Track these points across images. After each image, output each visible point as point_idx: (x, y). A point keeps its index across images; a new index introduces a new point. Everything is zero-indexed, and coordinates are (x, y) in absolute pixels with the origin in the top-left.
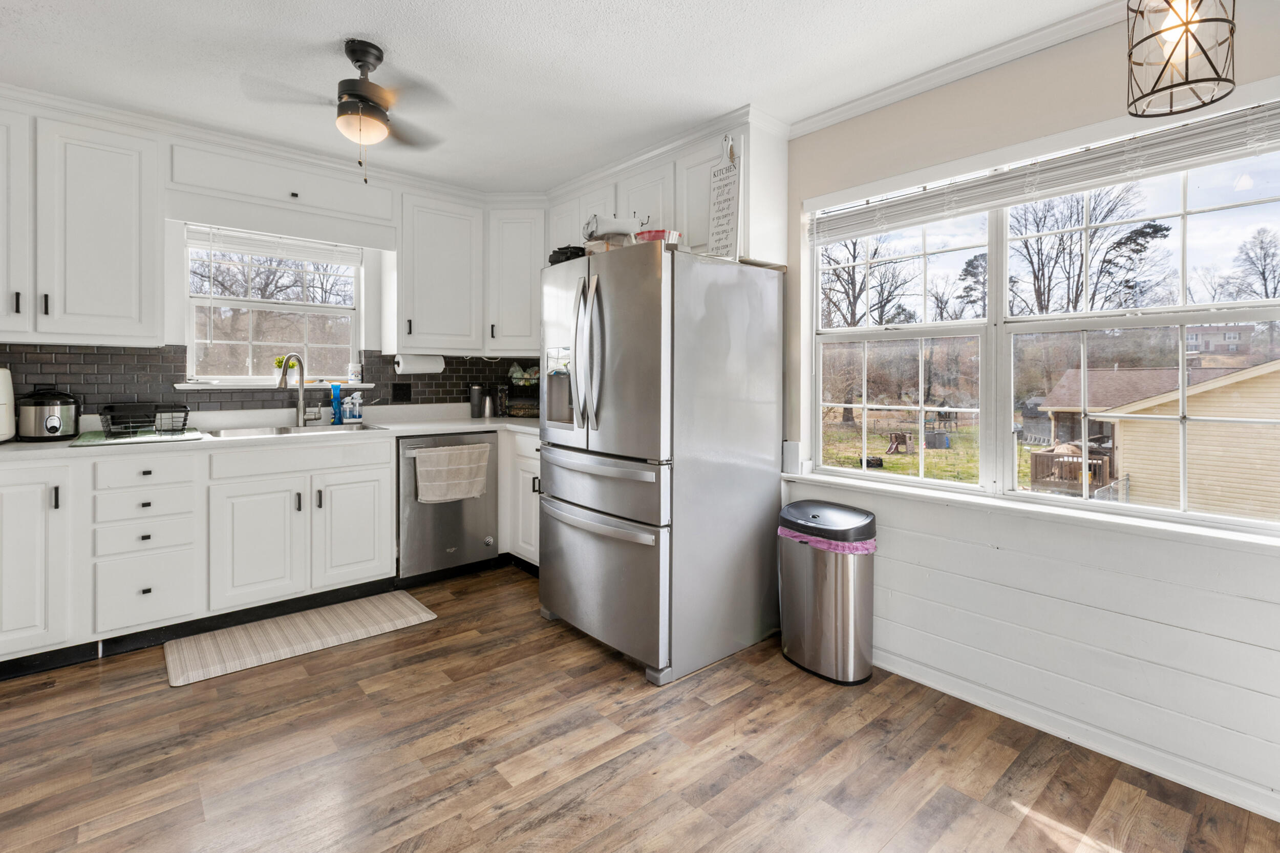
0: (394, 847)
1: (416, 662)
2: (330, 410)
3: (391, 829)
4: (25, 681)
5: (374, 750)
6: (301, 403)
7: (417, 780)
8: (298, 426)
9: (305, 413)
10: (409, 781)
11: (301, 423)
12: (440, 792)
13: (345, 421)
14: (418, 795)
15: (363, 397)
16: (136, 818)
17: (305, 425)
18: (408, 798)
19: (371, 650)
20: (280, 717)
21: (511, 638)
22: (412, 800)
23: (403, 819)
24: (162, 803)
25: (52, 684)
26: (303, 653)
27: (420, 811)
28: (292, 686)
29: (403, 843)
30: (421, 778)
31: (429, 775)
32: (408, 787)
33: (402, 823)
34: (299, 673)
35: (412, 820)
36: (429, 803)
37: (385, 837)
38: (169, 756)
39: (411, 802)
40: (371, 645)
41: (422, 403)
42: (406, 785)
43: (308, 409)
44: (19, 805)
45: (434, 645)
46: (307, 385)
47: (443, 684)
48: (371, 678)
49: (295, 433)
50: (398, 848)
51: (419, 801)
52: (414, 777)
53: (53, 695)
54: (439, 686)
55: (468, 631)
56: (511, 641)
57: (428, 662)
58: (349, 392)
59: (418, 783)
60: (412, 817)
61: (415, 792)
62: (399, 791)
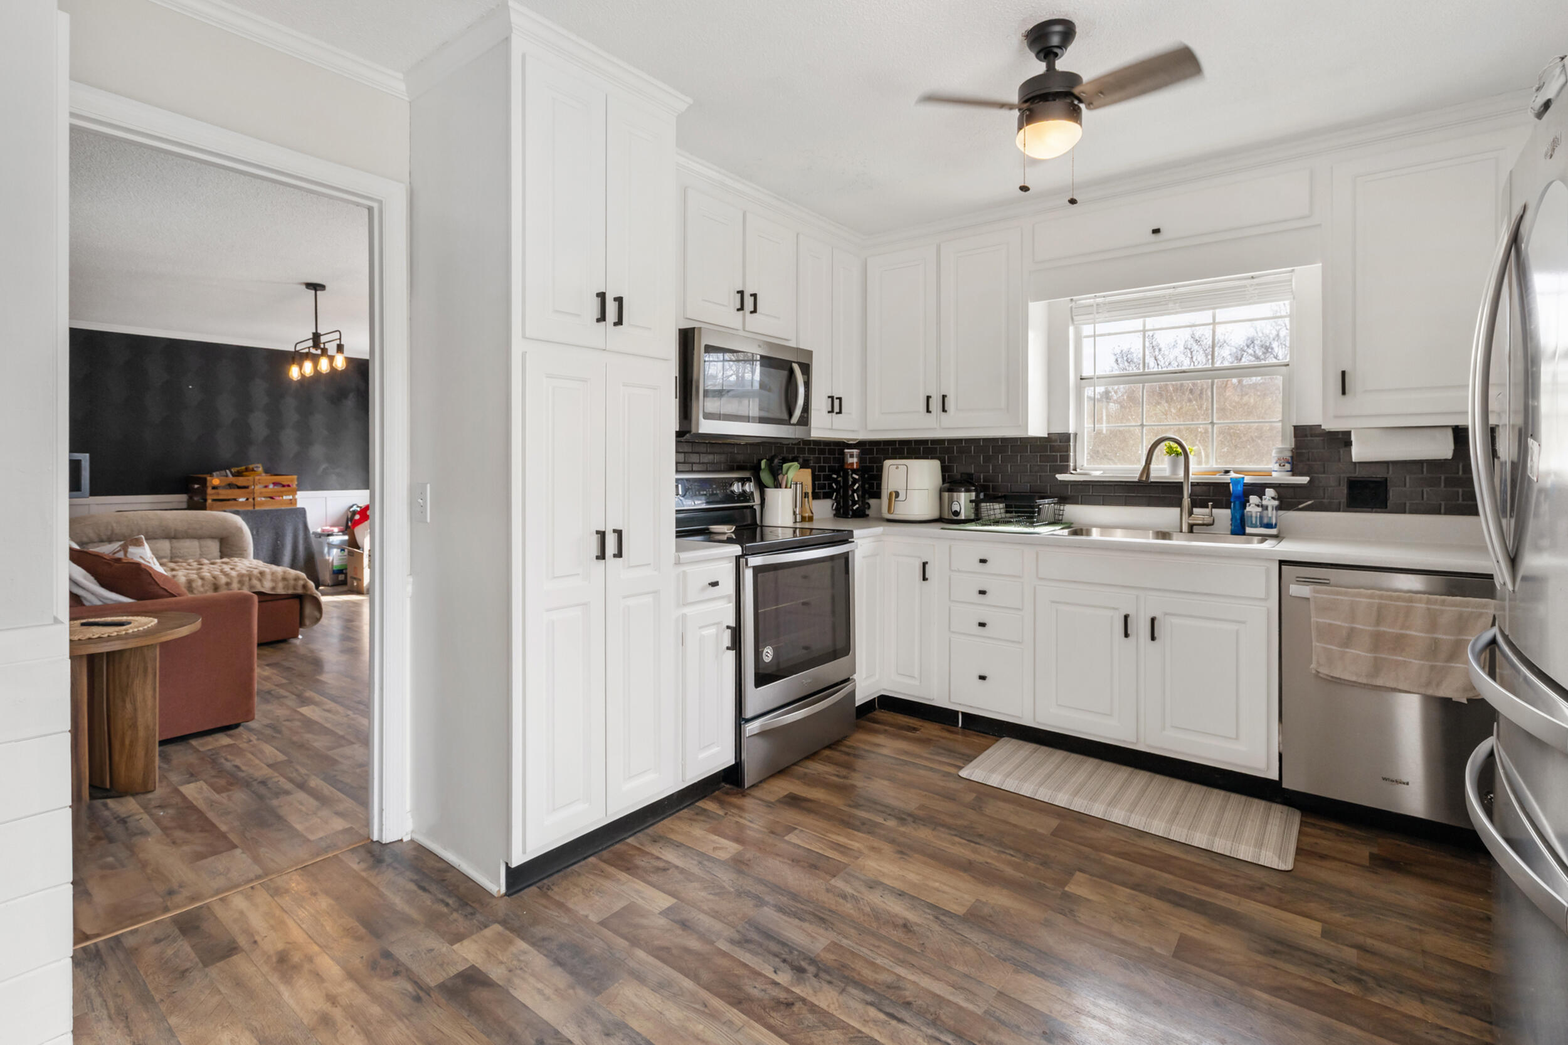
0: (860, 1032)
1: (1170, 901)
2: (1227, 513)
3: (882, 1016)
4: (911, 721)
5: (983, 942)
6: (1186, 501)
7: (964, 1004)
8: (1181, 531)
9: (1191, 513)
10: (959, 999)
11: (1185, 528)
12: (960, 1037)
13: (1249, 530)
14: (943, 1017)
15: (1280, 498)
16: (817, 848)
17: (1191, 531)
18: (932, 1010)
19: (1145, 852)
20: (974, 851)
21: (1364, 977)
22: (931, 1015)
23: (900, 1020)
24: (835, 850)
25: (915, 729)
26: (1077, 810)
27: (921, 1031)
28: (1023, 833)
29: (867, 1037)
30: (971, 1007)
31: (980, 1012)
32: (949, 1001)
33: (894, 1022)
34: (1045, 825)
35: (903, 1030)
36: (937, 1034)
37: (869, 1016)
38: (884, 822)
39: (928, 1016)
40: (1154, 847)
41: (1412, 512)
42: (951, 998)
43: (1195, 510)
44: (804, 795)
45: (1224, 899)
46: (1193, 478)
47: (1154, 947)
48: (1095, 878)
49: (1177, 540)
50: (860, 1035)
51: (935, 1022)
52: (967, 1000)
53: (905, 738)
54: (1147, 945)
55: (1307, 917)
56: (1358, 981)
57: (1183, 912)
58: (1259, 489)
59: (960, 1008)
60: (908, 1027)
61: (945, 1014)
62: (938, 996)
